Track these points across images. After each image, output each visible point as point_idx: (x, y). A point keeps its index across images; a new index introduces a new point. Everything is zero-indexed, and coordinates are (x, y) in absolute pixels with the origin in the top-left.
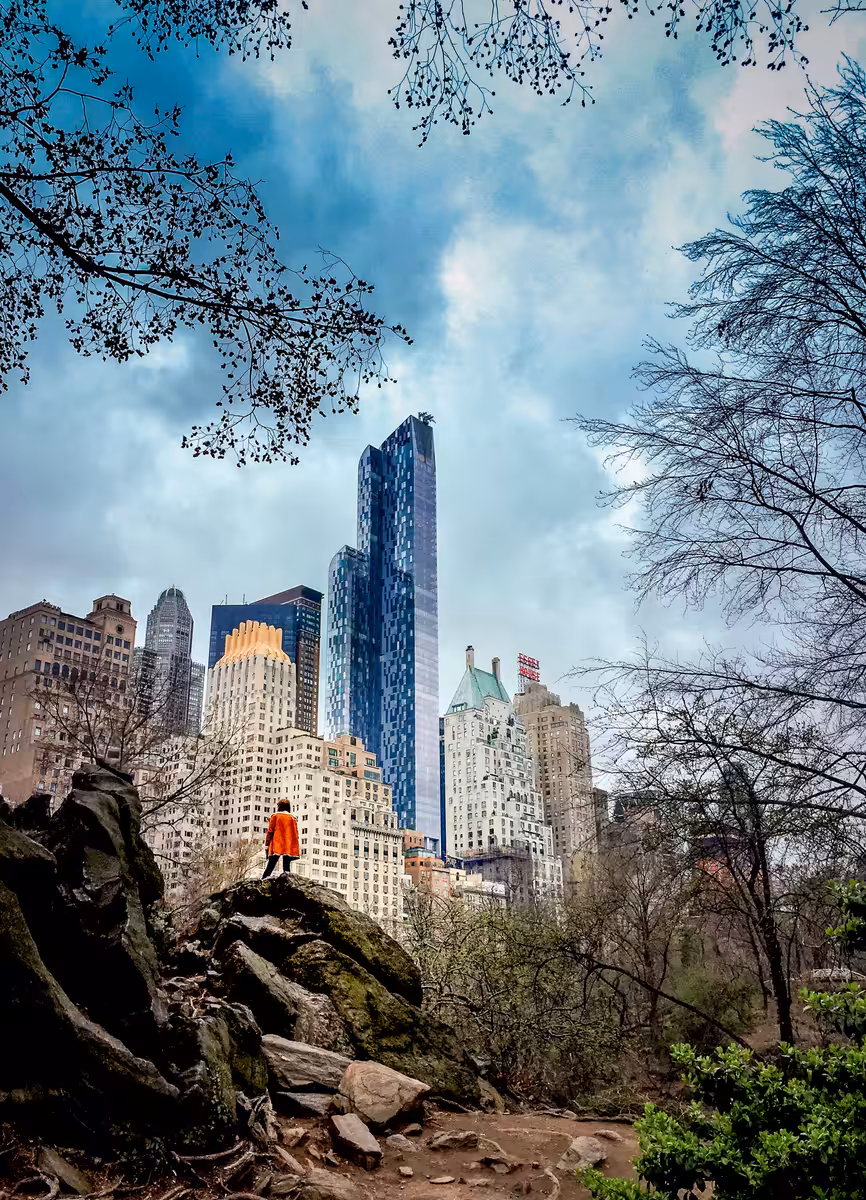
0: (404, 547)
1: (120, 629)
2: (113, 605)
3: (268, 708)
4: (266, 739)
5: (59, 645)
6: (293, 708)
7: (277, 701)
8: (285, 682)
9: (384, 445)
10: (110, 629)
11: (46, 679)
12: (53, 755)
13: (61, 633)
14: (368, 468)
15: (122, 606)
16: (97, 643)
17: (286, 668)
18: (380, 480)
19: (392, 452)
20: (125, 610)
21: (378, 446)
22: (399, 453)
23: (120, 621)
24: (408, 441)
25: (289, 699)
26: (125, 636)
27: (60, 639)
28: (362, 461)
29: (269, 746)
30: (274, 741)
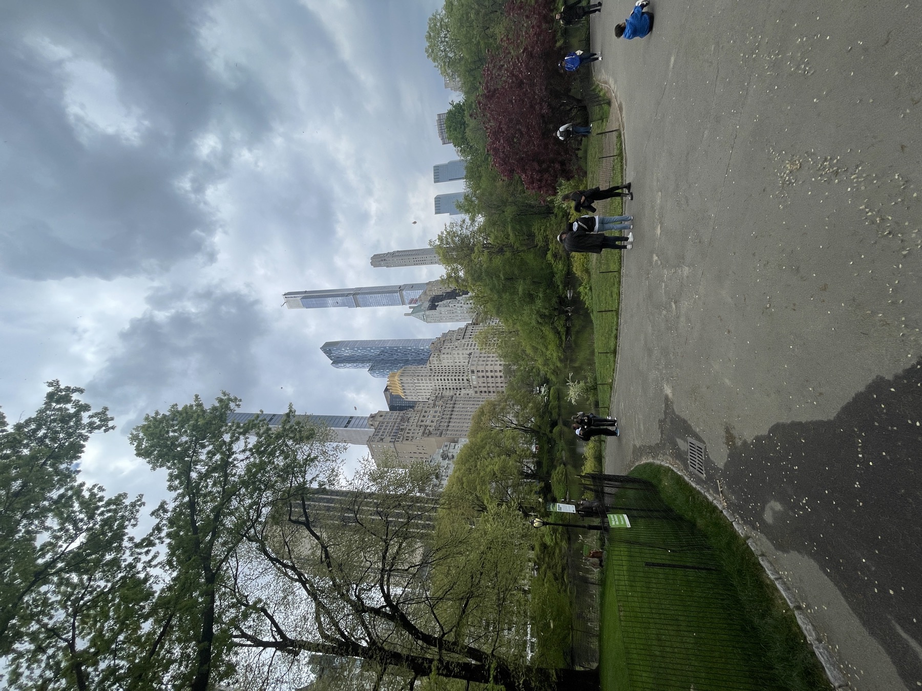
8: (410, 369)
12: (427, 431)
21: (331, 362)
23: (378, 416)
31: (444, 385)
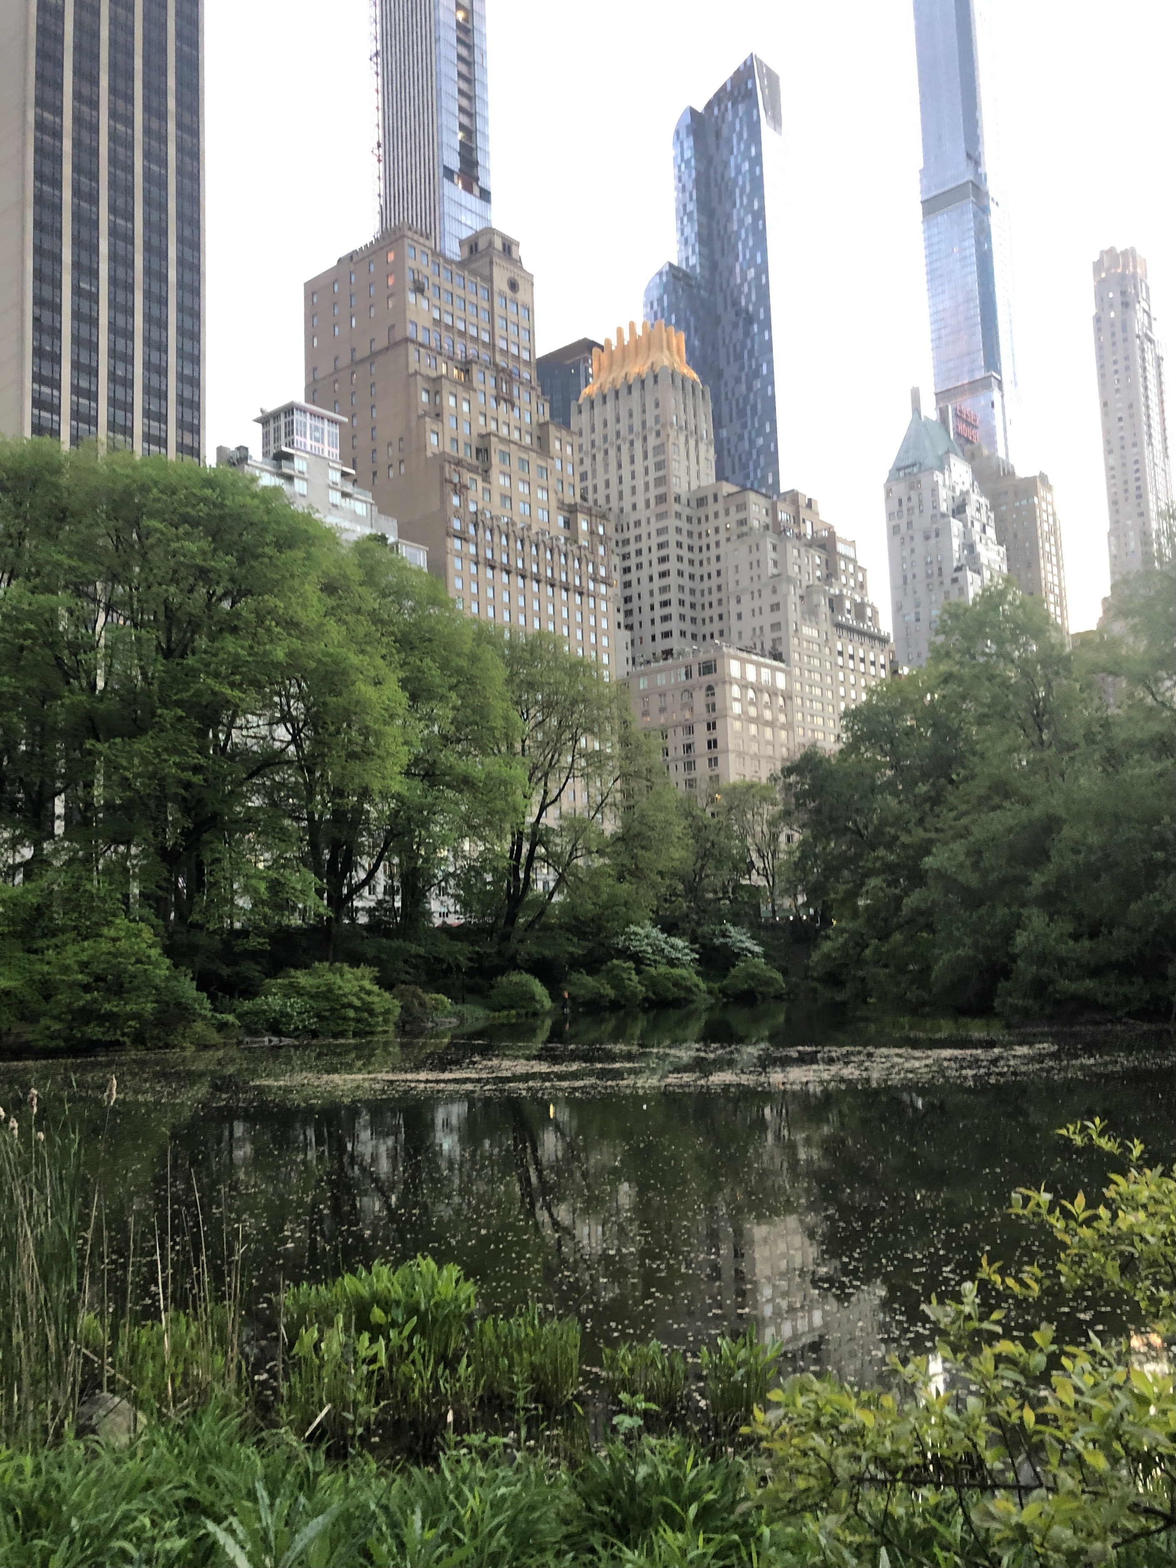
0: (751, 264)
1: (513, 286)
2: (497, 244)
4: (684, 500)
5: (436, 301)
6: (712, 455)
8: (699, 414)
10: (500, 281)
11: (427, 356)
14: (689, 143)
15: (508, 247)
16: (486, 305)
17: (699, 393)
19: (724, 115)
20: (514, 255)
21: (700, 108)
22: (733, 117)
23: (510, 272)
24: (749, 95)
25: (706, 441)
26: (521, 297)
27: (435, 291)
28: (677, 133)
29: (686, 512)
31: (644, 559)
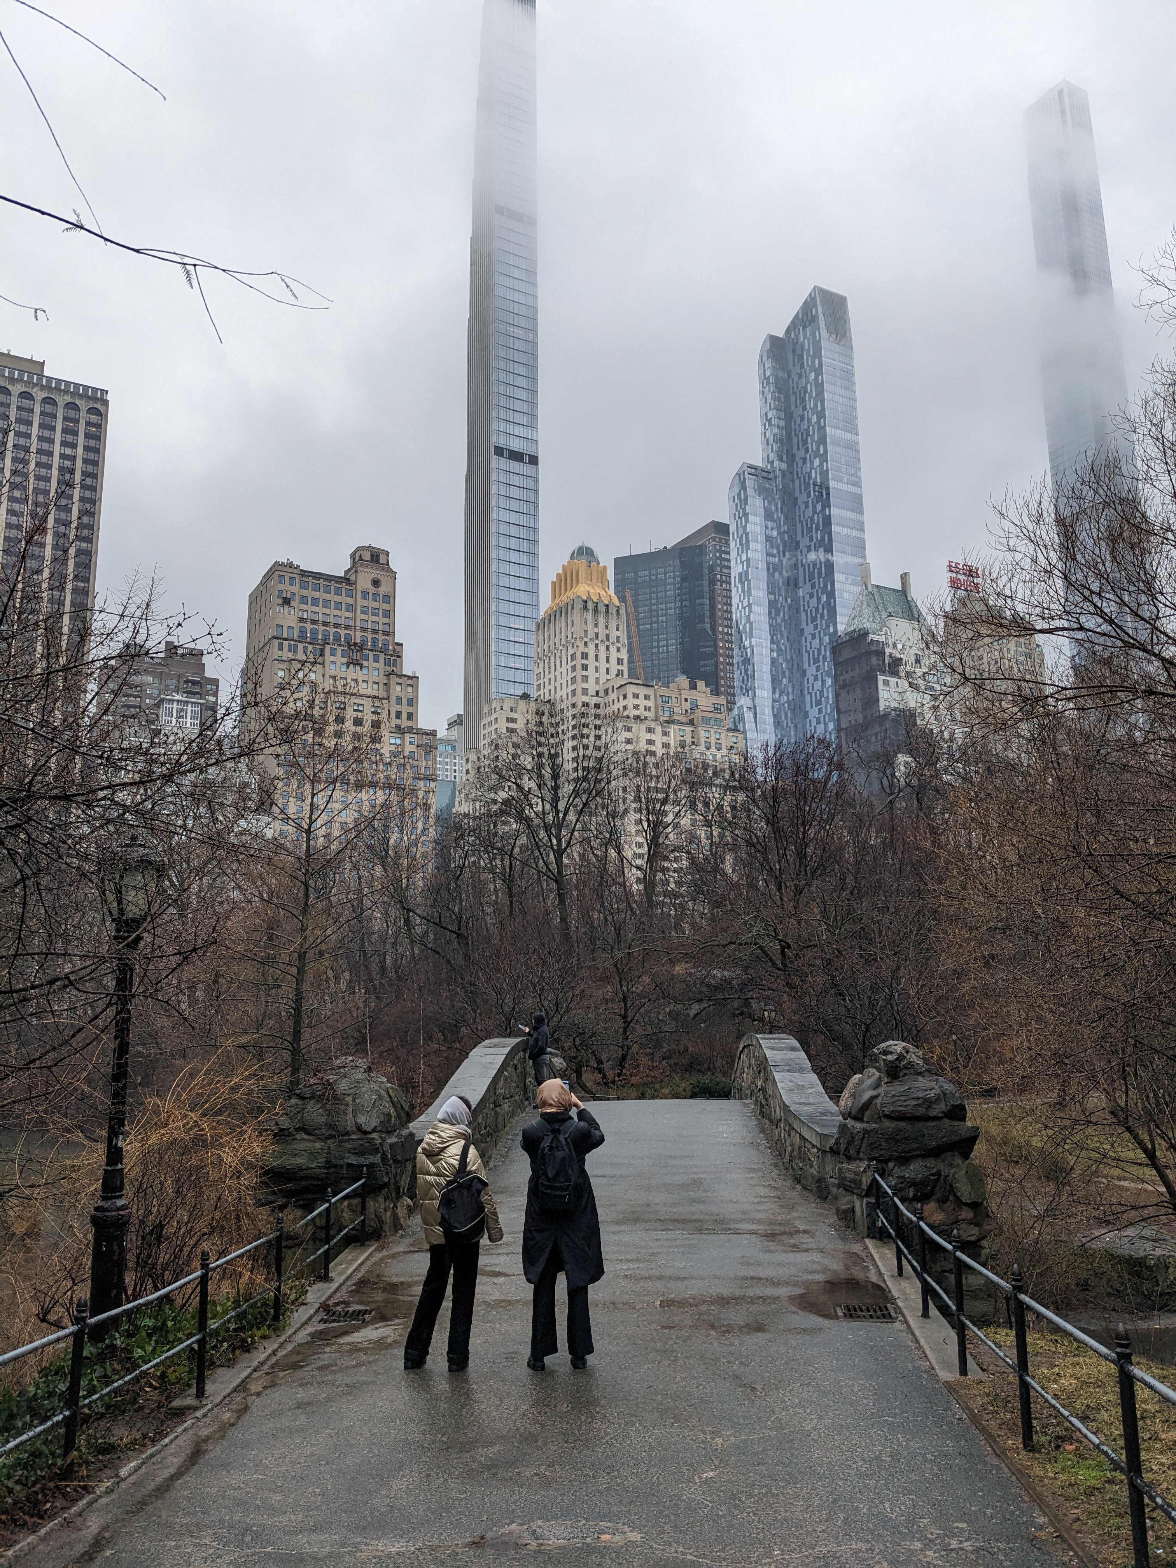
0: (817, 454)
1: (376, 583)
2: (367, 556)
3: (591, 656)
4: (592, 692)
5: (304, 607)
6: (624, 655)
7: (602, 648)
8: (613, 625)
9: (788, 331)
10: (364, 582)
11: (290, 646)
13: (304, 592)
14: (769, 364)
15: (378, 556)
16: (350, 601)
17: (613, 610)
18: (786, 376)
19: (797, 337)
20: (382, 560)
21: (781, 334)
22: (804, 338)
23: (375, 573)
24: (814, 319)
25: (619, 645)
26: (383, 589)
27: (304, 600)
28: (761, 356)
29: (595, 700)
30: (602, 694)
